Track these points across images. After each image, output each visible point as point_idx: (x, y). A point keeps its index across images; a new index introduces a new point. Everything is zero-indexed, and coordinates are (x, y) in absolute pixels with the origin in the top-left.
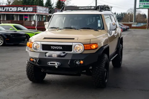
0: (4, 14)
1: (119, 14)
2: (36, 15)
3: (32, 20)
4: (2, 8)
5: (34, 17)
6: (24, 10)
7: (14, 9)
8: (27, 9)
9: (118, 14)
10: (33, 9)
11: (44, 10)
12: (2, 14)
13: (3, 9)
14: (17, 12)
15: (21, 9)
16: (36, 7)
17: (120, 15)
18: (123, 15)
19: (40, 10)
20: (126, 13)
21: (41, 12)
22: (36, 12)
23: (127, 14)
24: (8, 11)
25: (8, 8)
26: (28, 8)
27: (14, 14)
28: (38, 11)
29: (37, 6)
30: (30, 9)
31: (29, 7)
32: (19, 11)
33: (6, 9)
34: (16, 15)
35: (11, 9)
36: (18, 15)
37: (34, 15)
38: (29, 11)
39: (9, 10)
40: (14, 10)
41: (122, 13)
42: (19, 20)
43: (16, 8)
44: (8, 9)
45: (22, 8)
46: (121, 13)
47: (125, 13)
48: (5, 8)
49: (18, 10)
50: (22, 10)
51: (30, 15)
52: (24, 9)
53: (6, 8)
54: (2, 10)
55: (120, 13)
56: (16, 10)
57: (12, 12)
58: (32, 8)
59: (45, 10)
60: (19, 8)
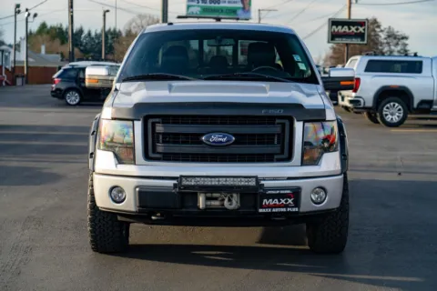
1: (93, 34)
9: (89, 34)
18: (110, 36)
20: (120, 32)
23: (124, 34)
47: (117, 30)
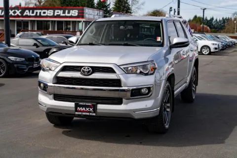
0: (34, 21)
2: (84, 21)
3: (77, 30)
4: (31, 11)
5: (80, 24)
6: (64, 15)
7: (50, 13)
8: (69, 13)
10: (78, 13)
11: (96, 14)
12: (31, 21)
13: (33, 13)
14: (54, 16)
15: (60, 12)
16: (83, 10)
17: (220, 21)
19: (89, 14)
21: (91, 17)
22: (83, 17)
24: (40, 16)
25: (40, 11)
26: (71, 11)
27: (49, 21)
28: (87, 16)
29: (85, 8)
30: (74, 13)
31: (73, 10)
32: (57, 15)
33: (37, 13)
34: (52, 21)
35: (44, 13)
36: (55, 21)
37: (80, 22)
38: (73, 15)
39: (42, 14)
40: (48, 15)
41: (225, 18)
42: (56, 30)
43: (52, 11)
44: (40, 13)
45: (62, 11)
46: (223, 19)
48: (35, 11)
49: (55, 15)
50: (62, 15)
51: (73, 22)
52: (64, 13)
53: (37, 11)
54: (31, 15)
55: (221, 19)
56: (52, 14)
57: (47, 17)
58: (77, 11)
59: (98, 14)
60: (56, 11)
